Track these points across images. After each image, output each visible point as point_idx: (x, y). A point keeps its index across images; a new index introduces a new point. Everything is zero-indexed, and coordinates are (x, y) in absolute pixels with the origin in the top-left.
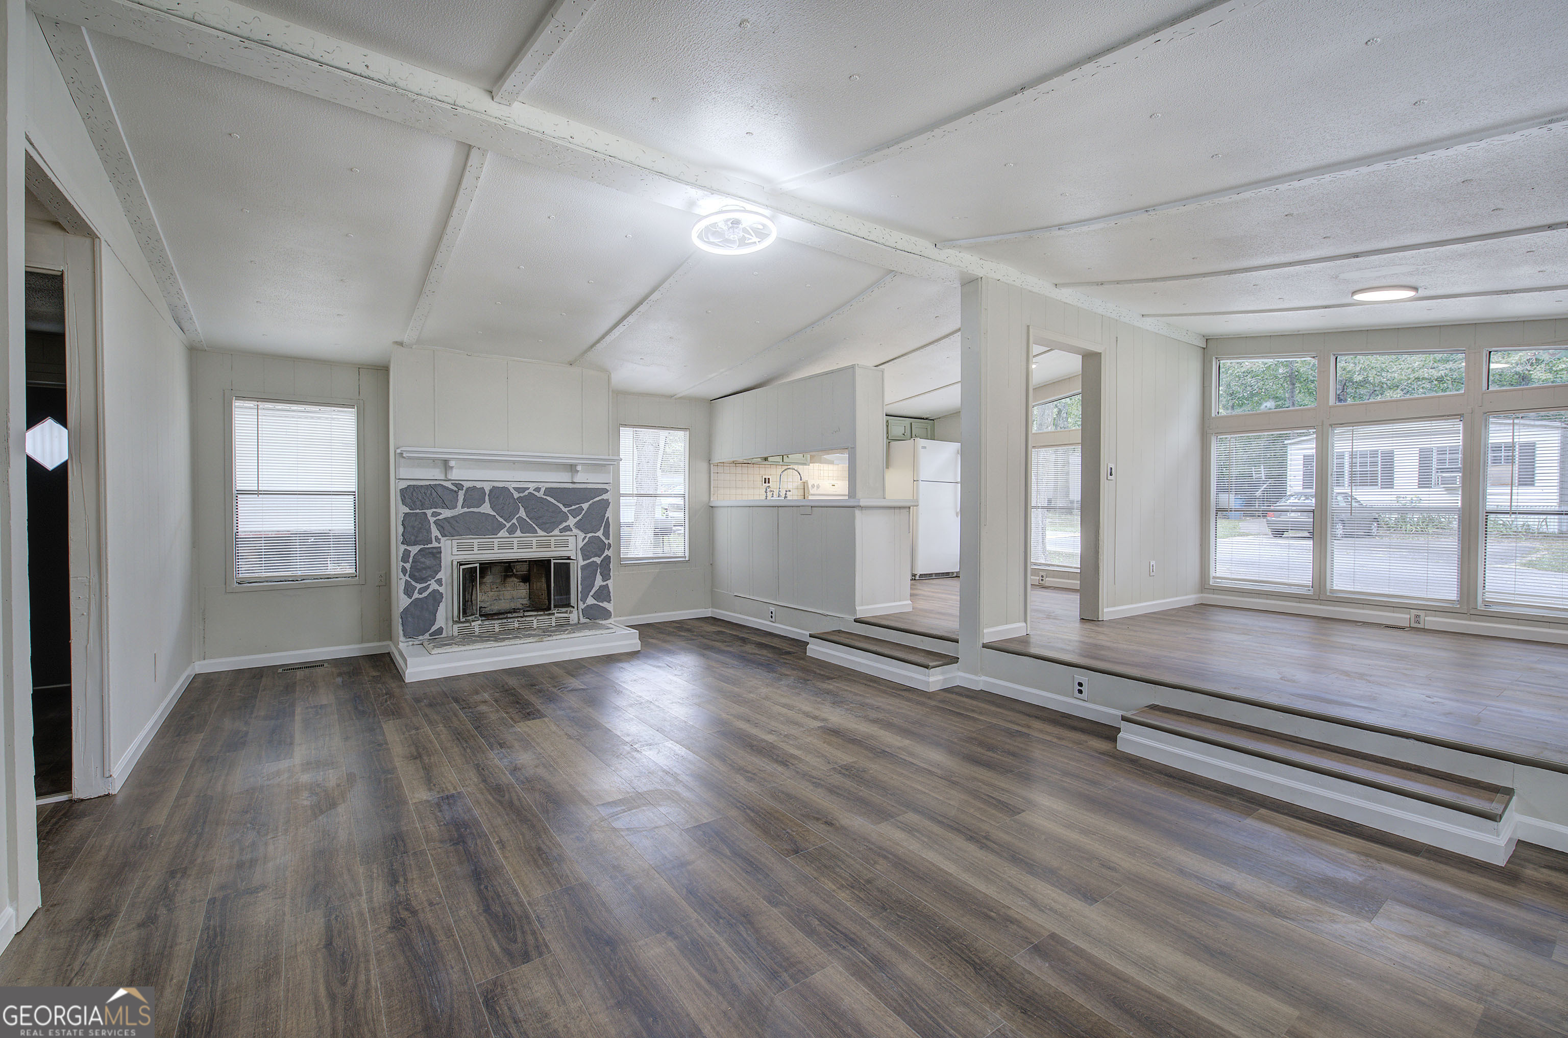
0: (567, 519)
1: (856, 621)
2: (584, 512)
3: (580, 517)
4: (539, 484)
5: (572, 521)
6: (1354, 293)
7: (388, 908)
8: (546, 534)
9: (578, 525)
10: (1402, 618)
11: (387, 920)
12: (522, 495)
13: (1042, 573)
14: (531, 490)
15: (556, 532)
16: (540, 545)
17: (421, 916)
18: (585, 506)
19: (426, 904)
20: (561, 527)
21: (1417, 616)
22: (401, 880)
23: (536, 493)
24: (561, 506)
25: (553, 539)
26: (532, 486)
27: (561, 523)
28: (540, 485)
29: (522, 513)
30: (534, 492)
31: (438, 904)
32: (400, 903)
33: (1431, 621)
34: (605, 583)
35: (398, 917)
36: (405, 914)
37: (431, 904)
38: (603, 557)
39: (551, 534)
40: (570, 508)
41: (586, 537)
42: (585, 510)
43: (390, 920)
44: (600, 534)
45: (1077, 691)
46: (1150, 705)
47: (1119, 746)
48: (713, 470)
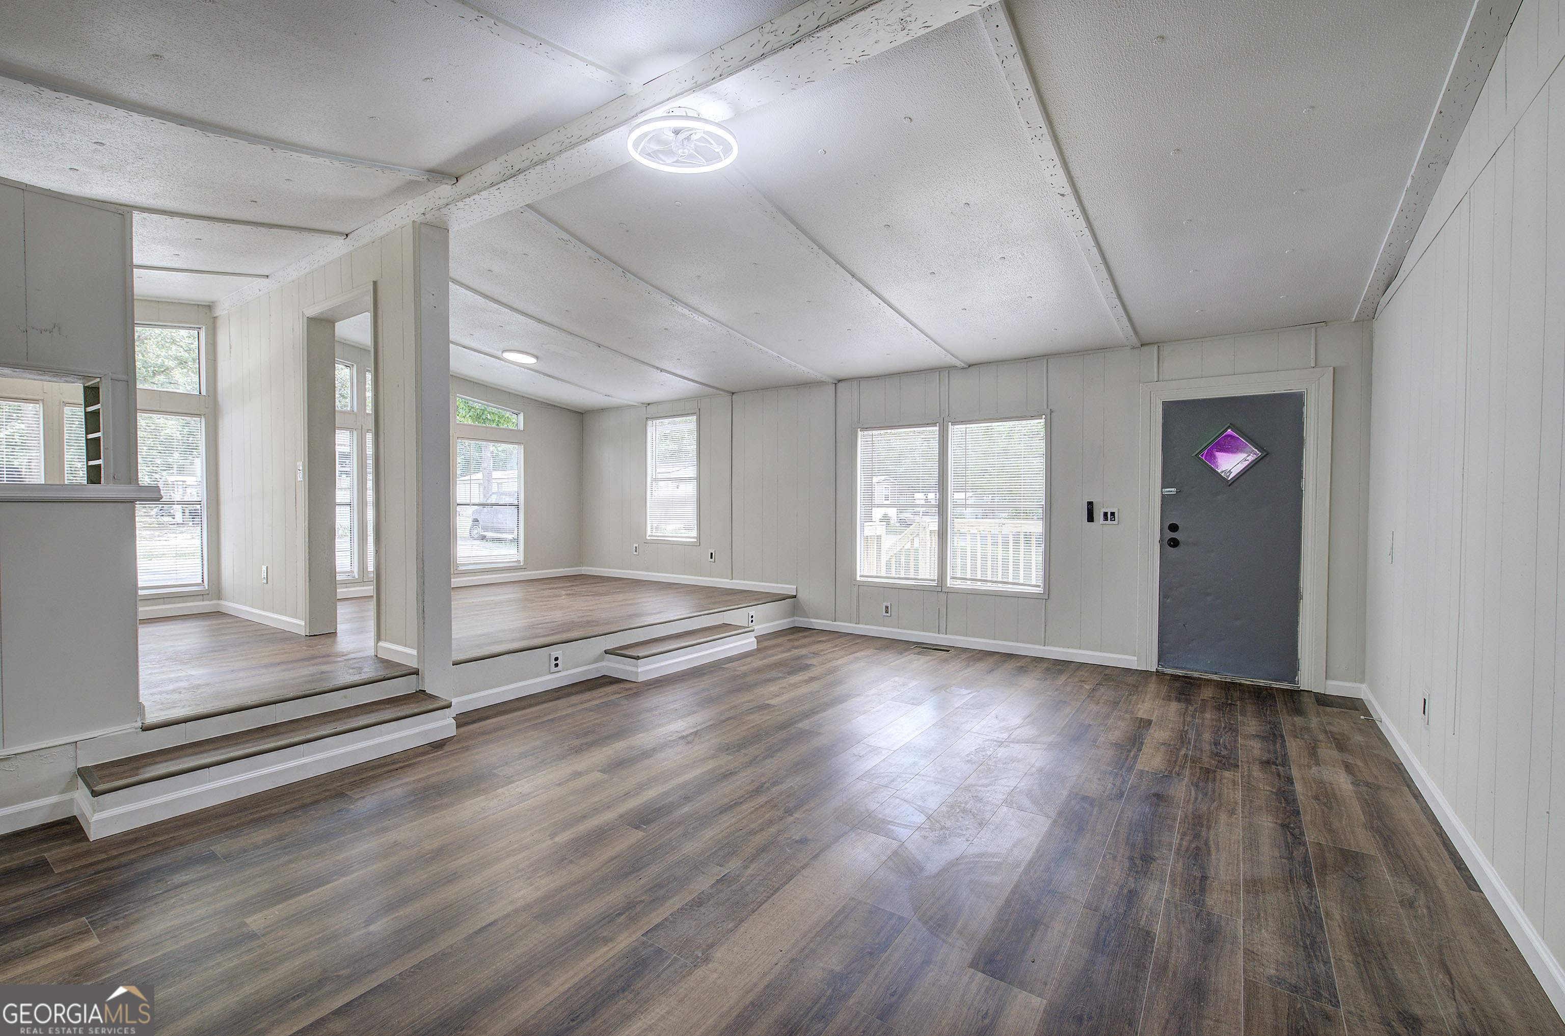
1: (147, 728)
6: (503, 352)
7: (1149, 875)
11: (1153, 866)
17: (1127, 854)
19: (1119, 858)
22: (1126, 891)
31: (1110, 853)
32: (1137, 872)
35: (1144, 864)
36: (1138, 862)
37: (1115, 857)
43: (1152, 865)
45: (554, 666)
46: (605, 651)
47: (640, 679)
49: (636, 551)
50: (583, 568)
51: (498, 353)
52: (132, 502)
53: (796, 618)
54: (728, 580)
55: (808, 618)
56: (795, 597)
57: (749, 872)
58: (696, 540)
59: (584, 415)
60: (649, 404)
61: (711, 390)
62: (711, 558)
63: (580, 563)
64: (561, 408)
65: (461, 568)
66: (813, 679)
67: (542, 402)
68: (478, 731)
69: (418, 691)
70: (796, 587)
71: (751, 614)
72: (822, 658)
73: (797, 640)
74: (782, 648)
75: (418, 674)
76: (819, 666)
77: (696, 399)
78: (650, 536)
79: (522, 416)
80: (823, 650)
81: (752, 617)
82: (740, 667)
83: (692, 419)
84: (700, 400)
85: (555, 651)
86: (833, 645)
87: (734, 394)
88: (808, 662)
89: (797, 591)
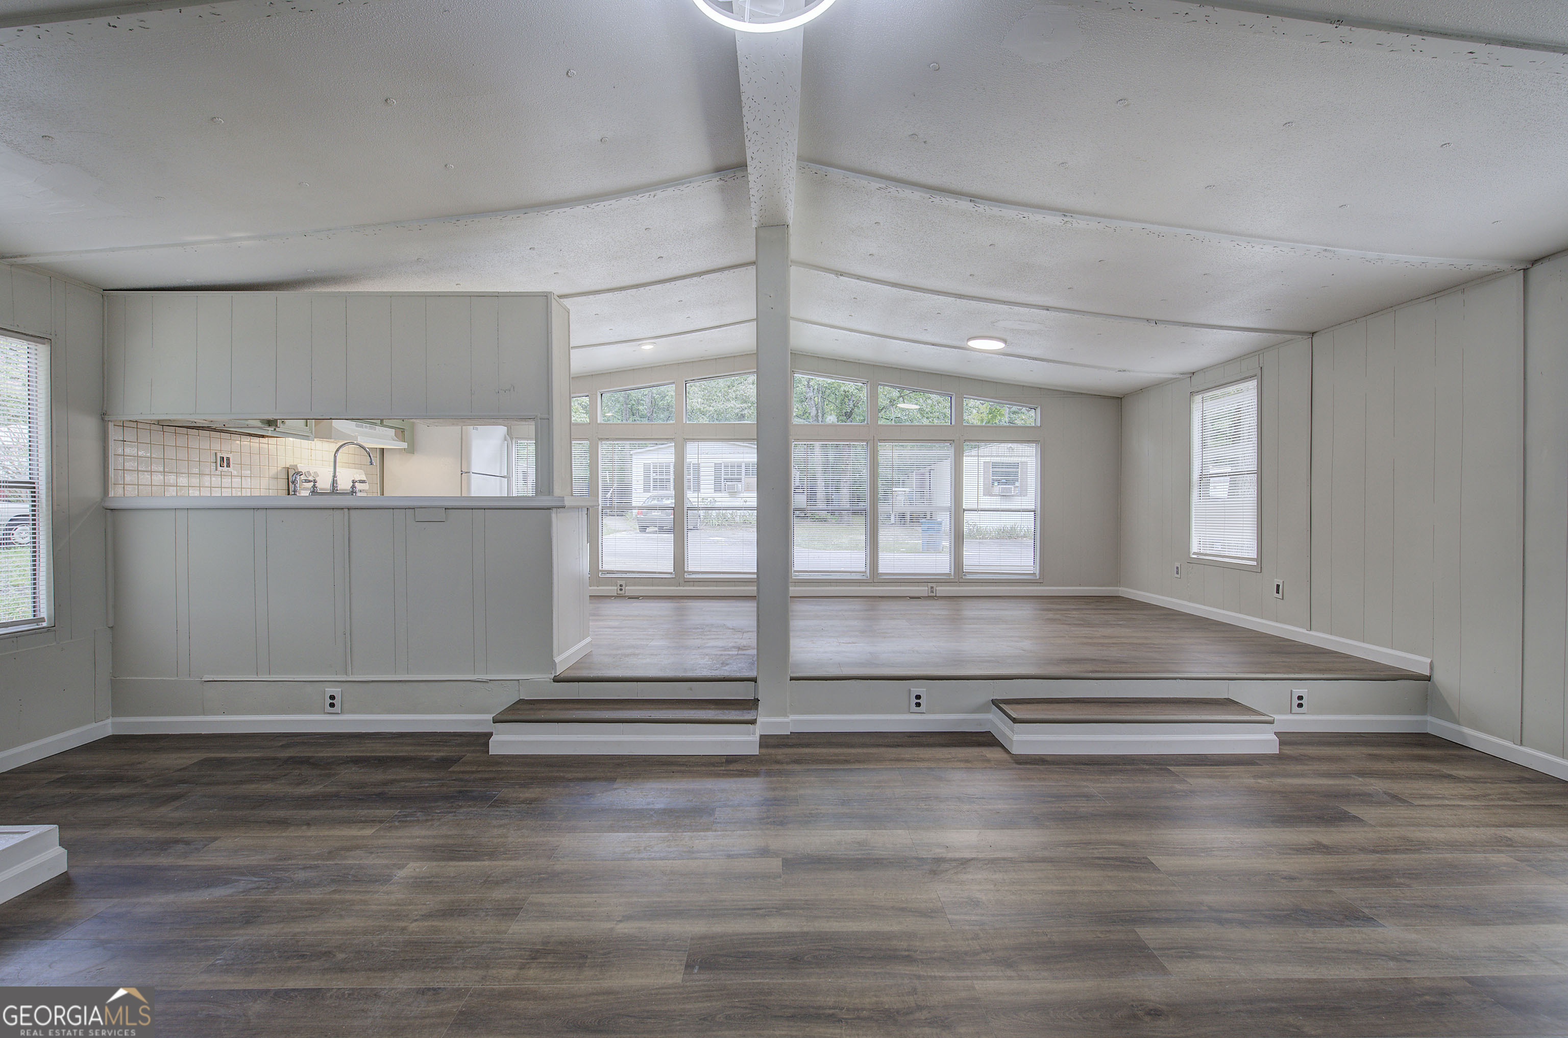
1: (556, 680)
6: (969, 339)
10: (923, 590)
13: (620, 582)
21: (932, 587)
33: (941, 590)
45: (914, 706)
46: (992, 700)
47: (1015, 750)
48: (114, 433)
49: (1178, 573)
50: (1120, 589)
51: (963, 344)
52: (549, 509)
53: (1429, 718)
54: (1304, 631)
55: (1458, 723)
56: (1428, 679)
58: (1255, 563)
59: (1123, 399)
60: (1193, 373)
61: (1281, 337)
62: (1278, 592)
63: (1117, 582)
64: (1092, 395)
65: (969, 577)
66: (1320, 848)
67: (1063, 391)
68: (779, 757)
69: (755, 699)
70: (1429, 661)
71: (1298, 692)
72: (1404, 812)
73: (1392, 759)
74: (1334, 767)
75: (756, 682)
76: (1371, 826)
77: (1256, 353)
78: (1195, 553)
79: (1039, 410)
80: (1430, 797)
81: (1300, 698)
82: (1199, 780)
83: (1253, 384)
84: (1261, 356)
85: (918, 688)
86: (1471, 793)
87: (1315, 335)
88: (1353, 810)
89: (1432, 668)
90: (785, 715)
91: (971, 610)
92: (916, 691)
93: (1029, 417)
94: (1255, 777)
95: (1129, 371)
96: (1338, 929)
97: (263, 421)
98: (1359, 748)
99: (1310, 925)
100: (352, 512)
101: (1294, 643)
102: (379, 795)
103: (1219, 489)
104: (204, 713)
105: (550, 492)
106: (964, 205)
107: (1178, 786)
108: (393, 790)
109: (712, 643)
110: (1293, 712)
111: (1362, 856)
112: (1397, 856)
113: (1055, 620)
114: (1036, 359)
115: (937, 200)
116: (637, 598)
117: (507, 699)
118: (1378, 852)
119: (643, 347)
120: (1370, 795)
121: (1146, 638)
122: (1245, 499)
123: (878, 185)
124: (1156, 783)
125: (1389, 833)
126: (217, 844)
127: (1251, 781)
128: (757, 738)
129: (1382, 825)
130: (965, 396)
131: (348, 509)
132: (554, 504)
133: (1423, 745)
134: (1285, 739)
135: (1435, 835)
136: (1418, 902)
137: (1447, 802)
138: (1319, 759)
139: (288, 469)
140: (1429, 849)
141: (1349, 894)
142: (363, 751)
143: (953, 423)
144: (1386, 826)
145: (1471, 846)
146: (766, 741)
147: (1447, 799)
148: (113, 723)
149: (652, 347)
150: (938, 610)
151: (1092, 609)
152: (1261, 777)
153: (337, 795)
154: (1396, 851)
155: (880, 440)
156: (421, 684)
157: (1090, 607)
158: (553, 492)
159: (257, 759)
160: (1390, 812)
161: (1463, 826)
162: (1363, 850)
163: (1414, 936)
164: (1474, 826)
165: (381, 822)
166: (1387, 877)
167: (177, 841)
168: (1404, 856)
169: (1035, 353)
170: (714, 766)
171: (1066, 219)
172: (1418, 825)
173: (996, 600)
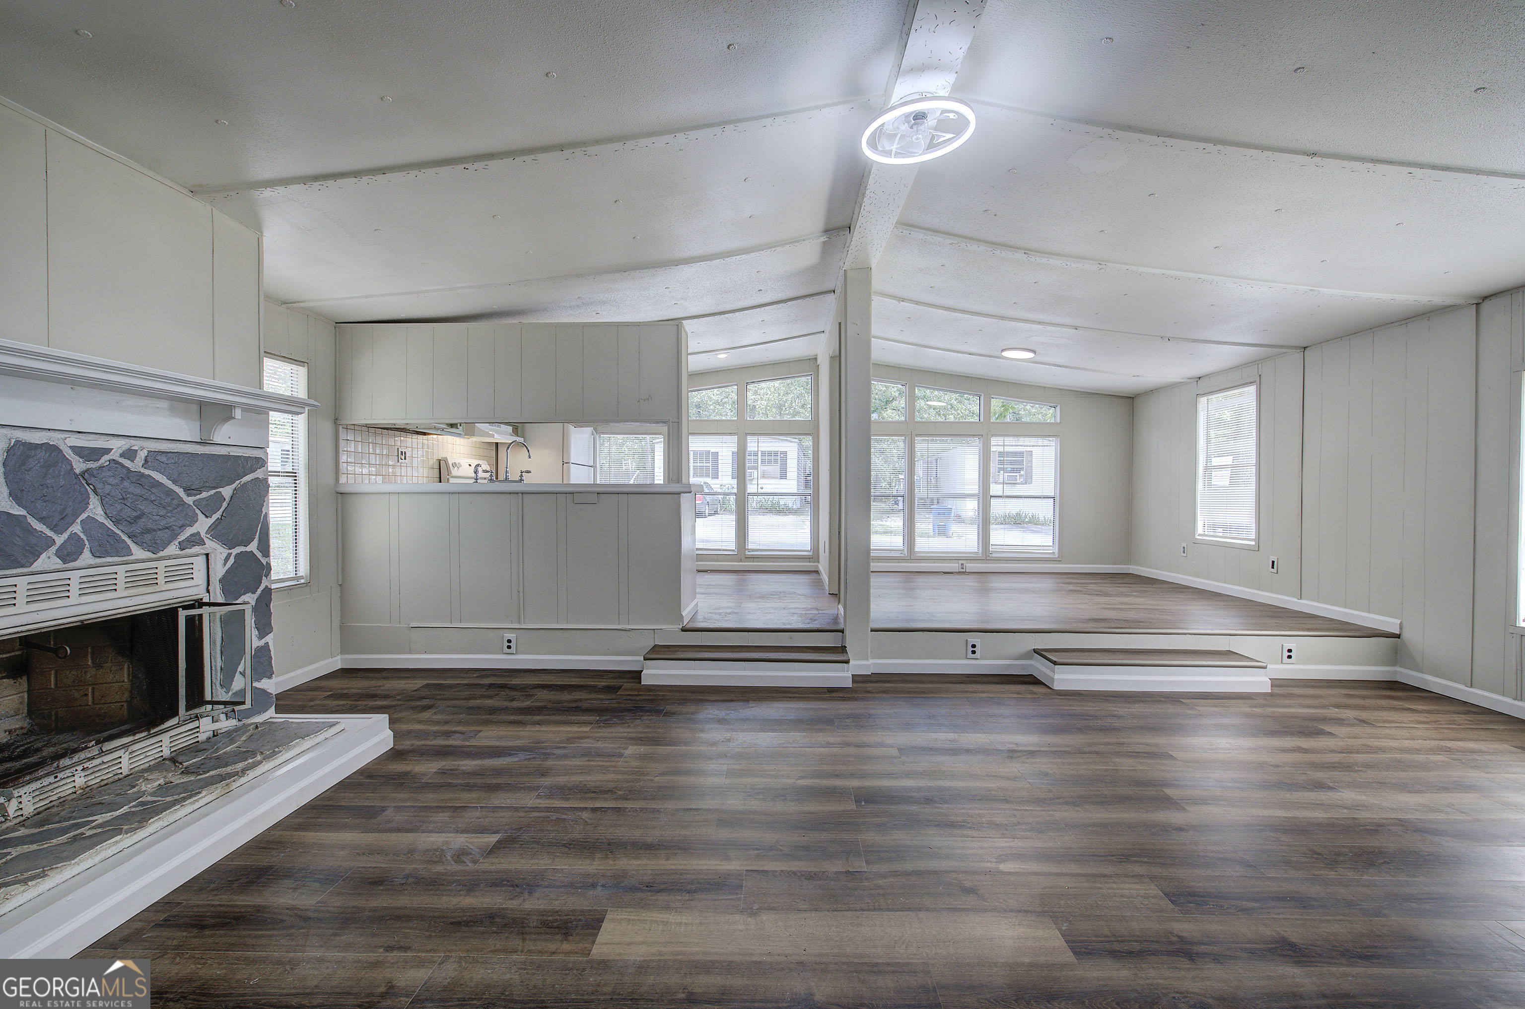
0: (193, 521)
1: (683, 630)
2: (225, 505)
3: (217, 515)
4: (133, 442)
5: (203, 525)
6: (1003, 351)
8: (150, 555)
9: (213, 530)
10: (954, 567)
12: (92, 465)
14: (114, 455)
15: (172, 549)
16: (134, 581)
18: (227, 492)
20: (182, 538)
21: (962, 564)
23: (127, 463)
24: (180, 492)
25: (161, 565)
26: (117, 446)
27: (183, 527)
28: (136, 445)
29: (95, 509)
30: (122, 460)
33: (970, 567)
34: (262, 643)
38: (259, 591)
39: (161, 554)
40: (198, 497)
41: (229, 555)
42: (227, 499)
44: (253, 547)
45: (971, 653)
46: (1032, 651)
47: (1057, 687)
48: (343, 435)
49: (1184, 552)
50: (1131, 567)
51: (998, 354)
52: (679, 494)
53: (1398, 669)
54: (1295, 600)
55: (1422, 672)
56: (1398, 636)
57: (880, 882)
58: (1253, 543)
59: (1135, 400)
60: (1200, 378)
61: (1276, 350)
62: (1273, 567)
63: (1128, 560)
64: (1105, 395)
65: (995, 555)
66: (1299, 750)
67: (1081, 392)
68: (868, 689)
69: (842, 646)
70: (1398, 622)
71: (1287, 646)
72: (1369, 730)
73: (1364, 697)
74: (1315, 702)
75: (843, 633)
76: (1341, 738)
77: (1256, 363)
78: (1199, 535)
79: (1058, 409)
80: (1390, 722)
81: (1290, 651)
82: (1205, 707)
83: (1252, 389)
84: (1260, 365)
85: (973, 639)
86: (1425, 720)
87: (1307, 350)
88: (1328, 729)
89: (1401, 628)
90: (867, 660)
91: (997, 583)
92: (972, 641)
93: (1049, 414)
94: (1250, 707)
95: (1142, 376)
96: (1309, 793)
97: (447, 424)
98: (1338, 690)
99: (1289, 790)
100: (525, 496)
101: (1285, 610)
102: (576, 707)
103: (1221, 479)
104: (410, 652)
105: (679, 480)
106: (1020, 256)
107: (1189, 712)
108: (585, 705)
109: (792, 606)
110: (1283, 662)
111: (1332, 755)
112: (1358, 755)
113: (1075, 591)
114: (1060, 366)
115: (998, 252)
116: (706, 571)
117: (648, 643)
118: (1344, 753)
119: (718, 356)
120: (1343, 720)
121: (1158, 605)
122: (1245, 488)
123: (951, 241)
124: (1171, 709)
125: (1352, 742)
126: (481, 734)
127: (1248, 710)
128: (849, 675)
129: (1350, 738)
130: (992, 396)
131: (522, 493)
132: (683, 490)
133: (1392, 689)
134: (1275, 683)
135: (1390, 744)
136: (1371, 781)
137: (1404, 725)
138: (1303, 696)
139: (440, 461)
140: (1384, 752)
141: (1320, 775)
142: (542, 681)
143: (982, 420)
144: (1353, 738)
145: (1418, 751)
146: (856, 678)
147: (1404, 723)
148: (341, 659)
149: (726, 355)
150: (970, 582)
151: (1107, 583)
152: (1256, 707)
153: (545, 707)
154: (1358, 752)
155: (917, 435)
156: (578, 631)
157: (1105, 581)
158: (681, 480)
159: (467, 685)
160: (1358, 730)
161: (1414, 740)
162: (1333, 751)
163: (1364, 798)
164: (1422, 739)
165: (591, 724)
166: (1349, 767)
167: (454, 732)
168: (1363, 755)
169: (1060, 361)
170: (820, 694)
171: (1100, 267)
172: (1378, 738)
173: (1022, 576)
